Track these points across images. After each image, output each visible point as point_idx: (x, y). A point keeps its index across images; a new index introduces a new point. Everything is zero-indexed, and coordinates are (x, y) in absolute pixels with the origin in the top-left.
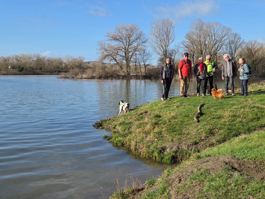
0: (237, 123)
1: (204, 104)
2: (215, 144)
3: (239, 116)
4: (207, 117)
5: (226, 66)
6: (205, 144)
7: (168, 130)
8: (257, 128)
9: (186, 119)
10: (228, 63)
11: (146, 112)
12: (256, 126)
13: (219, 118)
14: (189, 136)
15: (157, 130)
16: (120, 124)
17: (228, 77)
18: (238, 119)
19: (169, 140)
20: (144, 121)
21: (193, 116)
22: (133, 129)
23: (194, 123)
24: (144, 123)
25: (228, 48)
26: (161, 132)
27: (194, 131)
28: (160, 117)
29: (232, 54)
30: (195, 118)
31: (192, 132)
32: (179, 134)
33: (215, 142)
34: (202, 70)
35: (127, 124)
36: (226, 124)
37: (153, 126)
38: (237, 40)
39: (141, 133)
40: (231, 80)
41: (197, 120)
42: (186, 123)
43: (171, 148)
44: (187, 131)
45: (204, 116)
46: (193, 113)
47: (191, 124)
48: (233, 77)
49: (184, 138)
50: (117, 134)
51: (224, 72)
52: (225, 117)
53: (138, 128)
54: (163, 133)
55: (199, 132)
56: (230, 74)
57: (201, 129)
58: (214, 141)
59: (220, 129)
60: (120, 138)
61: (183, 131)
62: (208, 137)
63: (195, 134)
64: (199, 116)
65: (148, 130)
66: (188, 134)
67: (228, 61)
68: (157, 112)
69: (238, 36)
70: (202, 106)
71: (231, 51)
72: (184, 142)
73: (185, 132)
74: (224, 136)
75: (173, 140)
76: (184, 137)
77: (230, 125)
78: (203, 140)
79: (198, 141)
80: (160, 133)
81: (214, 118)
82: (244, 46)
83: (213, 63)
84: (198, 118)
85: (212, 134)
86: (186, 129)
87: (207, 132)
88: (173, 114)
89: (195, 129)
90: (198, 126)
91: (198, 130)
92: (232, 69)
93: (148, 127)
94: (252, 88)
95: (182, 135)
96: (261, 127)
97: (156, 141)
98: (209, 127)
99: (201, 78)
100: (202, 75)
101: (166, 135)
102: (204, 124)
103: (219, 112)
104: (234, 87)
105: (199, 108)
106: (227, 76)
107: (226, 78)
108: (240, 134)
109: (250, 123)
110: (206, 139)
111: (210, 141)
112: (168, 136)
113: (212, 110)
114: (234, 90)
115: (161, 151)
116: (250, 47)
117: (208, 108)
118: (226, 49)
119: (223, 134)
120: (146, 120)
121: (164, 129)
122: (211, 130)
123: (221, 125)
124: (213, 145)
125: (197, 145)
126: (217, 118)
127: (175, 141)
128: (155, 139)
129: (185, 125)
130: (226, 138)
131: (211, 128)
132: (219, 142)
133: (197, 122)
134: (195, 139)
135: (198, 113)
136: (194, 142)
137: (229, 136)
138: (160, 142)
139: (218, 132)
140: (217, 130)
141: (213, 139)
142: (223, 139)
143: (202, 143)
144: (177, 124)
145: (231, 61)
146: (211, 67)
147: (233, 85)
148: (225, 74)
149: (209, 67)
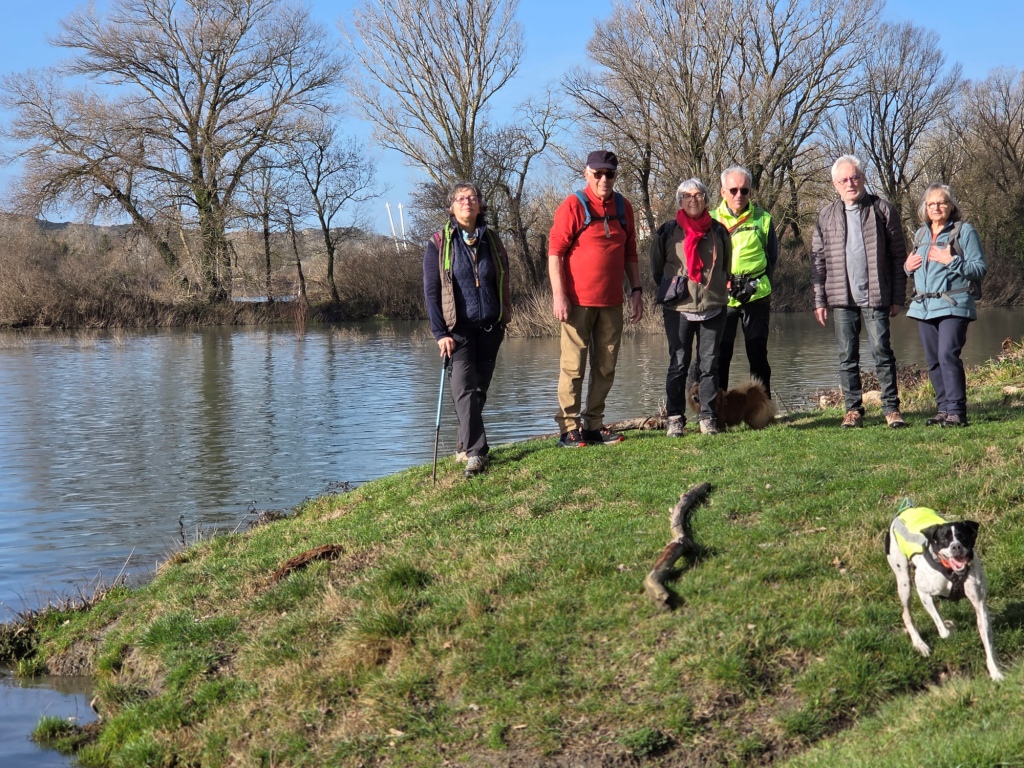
1: (709, 489)
2: (780, 748)
4: (731, 570)
5: (840, 232)
6: (716, 747)
7: (473, 668)
9: (597, 588)
10: (854, 217)
11: (331, 553)
13: (802, 575)
14: (613, 703)
15: (400, 668)
16: (155, 638)
17: (853, 308)
19: (481, 731)
20: (317, 615)
21: (640, 571)
22: (239, 670)
23: (646, 614)
24: (314, 626)
25: (865, 122)
26: (428, 683)
27: (647, 669)
28: (421, 579)
29: (890, 158)
30: (650, 583)
31: (632, 672)
32: (549, 692)
33: (780, 733)
34: (696, 262)
35: (199, 636)
36: (848, 611)
38: (916, 67)
39: (299, 696)
40: (873, 328)
41: (665, 597)
42: (593, 613)
44: (601, 668)
45: (710, 564)
46: (638, 551)
47: (625, 622)
48: (885, 309)
49: (582, 719)
50: (132, 708)
52: (843, 565)
53: (276, 659)
54: (441, 688)
55: (679, 675)
57: (688, 649)
58: (772, 725)
59: (812, 645)
60: (152, 737)
61: (577, 671)
62: (735, 702)
63: (652, 689)
64: (679, 564)
65: (342, 674)
66: (605, 688)
67: (856, 201)
68: (401, 553)
69: (923, 46)
70: (698, 498)
71: (883, 140)
72: (581, 745)
73: (589, 675)
74: (839, 693)
75: (507, 730)
76: (581, 710)
77: (873, 617)
78: (704, 720)
79: (669, 732)
80: (422, 690)
81: (772, 578)
82: (959, 106)
83: (767, 220)
84: (669, 577)
85: (761, 679)
86: (595, 654)
87: (727, 667)
88: (506, 561)
89: (651, 654)
90: (669, 631)
91: (673, 660)
92: (875, 258)
93: (344, 648)
94: (1013, 375)
95: (569, 696)
97: (398, 745)
98: (741, 638)
99: (692, 317)
100: (699, 301)
101: (460, 703)
102: (707, 616)
103: (804, 541)
104: (893, 370)
105: (675, 512)
106: (845, 303)
107: (840, 314)
108: (937, 673)
110: (721, 717)
111: (748, 727)
112: (476, 708)
113: (760, 521)
114: (896, 393)
116: (1001, 113)
117: (734, 514)
118: (853, 126)
119: (832, 679)
120: (331, 603)
121: (446, 665)
122: (755, 654)
123: (817, 618)
124: (767, 756)
125: (667, 757)
126: (790, 578)
127: (520, 736)
128: (392, 730)
129: (586, 629)
130: (852, 706)
131: (753, 646)
132: (804, 732)
133: (667, 606)
134: (653, 718)
135: (669, 550)
136: (649, 736)
137: (868, 694)
138: (422, 749)
139: (801, 669)
140: (789, 655)
141: (768, 716)
142: (828, 714)
143: (696, 746)
144: (531, 626)
145: (872, 208)
146: (756, 249)
147: (886, 359)
148: (837, 291)
149: (745, 244)
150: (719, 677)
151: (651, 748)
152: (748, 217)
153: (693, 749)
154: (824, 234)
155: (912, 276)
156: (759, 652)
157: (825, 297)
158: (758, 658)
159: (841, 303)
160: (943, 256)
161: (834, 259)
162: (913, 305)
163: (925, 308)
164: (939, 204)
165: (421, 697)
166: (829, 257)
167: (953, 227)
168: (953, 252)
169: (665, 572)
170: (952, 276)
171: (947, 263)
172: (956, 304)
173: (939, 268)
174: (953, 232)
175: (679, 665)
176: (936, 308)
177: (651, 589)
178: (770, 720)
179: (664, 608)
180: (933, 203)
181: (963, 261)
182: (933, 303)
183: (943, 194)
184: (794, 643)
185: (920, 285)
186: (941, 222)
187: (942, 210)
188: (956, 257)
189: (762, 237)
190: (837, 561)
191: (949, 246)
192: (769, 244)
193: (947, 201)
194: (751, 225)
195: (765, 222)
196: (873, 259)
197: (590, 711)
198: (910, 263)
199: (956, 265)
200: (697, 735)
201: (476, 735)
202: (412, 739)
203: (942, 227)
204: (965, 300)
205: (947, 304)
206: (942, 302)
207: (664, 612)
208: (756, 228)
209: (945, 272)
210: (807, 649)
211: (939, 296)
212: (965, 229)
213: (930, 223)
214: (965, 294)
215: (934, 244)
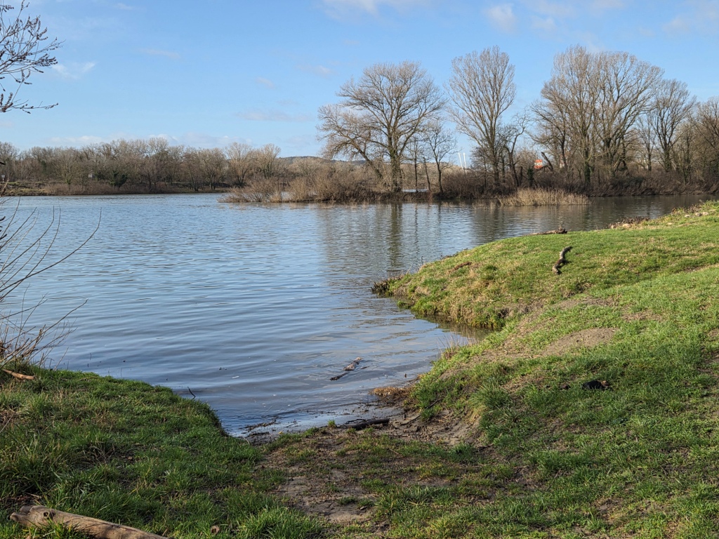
1: (571, 248)
4: (574, 266)
7: (510, 286)
9: (539, 270)
11: (469, 264)
13: (593, 267)
14: (544, 294)
15: (491, 287)
16: (425, 284)
18: (623, 269)
19: (512, 300)
20: (468, 277)
21: (551, 266)
22: (449, 289)
23: (552, 275)
24: (468, 279)
25: (655, 120)
26: (499, 290)
27: (552, 287)
28: (495, 269)
30: (554, 269)
31: (548, 288)
32: (528, 292)
35: (437, 282)
36: (603, 275)
37: (484, 281)
39: (466, 294)
41: (557, 272)
42: (539, 275)
43: (516, 311)
44: (541, 287)
45: (569, 265)
46: (551, 261)
47: (547, 277)
49: (536, 297)
50: (423, 298)
52: (603, 265)
53: (459, 286)
54: (502, 291)
55: (560, 288)
57: (562, 283)
60: (429, 303)
61: (535, 287)
64: (561, 264)
65: (477, 289)
66: (542, 291)
68: (488, 263)
70: (568, 250)
73: (538, 288)
75: (518, 299)
76: (536, 295)
77: (609, 277)
80: (497, 292)
84: (558, 267)
85: (580, 290)
86: (539, 284)
87: (572, 287)
88: (517, 264)
89: (553, 284)
90: (558, 279)
91: (558, 285)
93: (476, 283)
95: (533, 293)
97: (492, 303)
98: (575, 280)
101: (507, 294)
102: (568, 276)
103: (595, 260)
105: (561, 253)
112: (510, 295)
113: (584, 256)
115: (500, 315)
117: (577, 254)
120: (472, 273)
121: (503, 286)
123: (595, 277)
126: (589, 268)
127: (521, 301)
128: (490, 300)
129: (537, 278)
131: (579, 282)
135: (559, 261)
138: (498, 303)
140: (587, 285)
144: (523, 278)
150: (570, 289)
156: (580, 284)
175: (560, 286)
179: (557, 274)
184: (589, 282)
197: (538, 296)
202: (495, 301)
210: (592, 283)
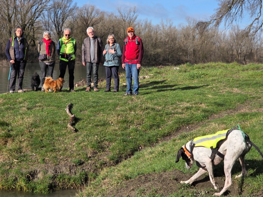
0: (132, 132)
1: (72, 105)
2: (108, 163)
3: (132, 122)
4: (86, 124)
5: (89, 45)
6: (94, 163)
7: (32, 145)
8: (159, 138)
9: (55, 127)
10: (92, 41)
12: (158, 136)
13: (104, 125)
14: (68, 153)
17: (91, 63)
18: (131, 126)
19: (38, 160)
21: (65, 123)
23: (70, 133)
26: (20, 148)
27: (74, 146)
28: (7, 124)
31: (70, 146)
32: (52, 151)
33: (108, 160)
34: (49, 51)
36: (117, 133)
37: (3, 140)
40: (94, 68)
41: (74, 129)
42: (57, 133)
43: (46, 172)
44: (63, 145)
45: (81, 122)
46: (62, 119)
47: (65, 135)
48: (98, 64)
51: (85, 54)
52: (112, 123)
54: (24, 150)
55: (82, 147)
56: (94, 59)
58: (106, 158)
59: (111, 141)
61: (57, 146)
62: (96, 153)
63: (77, 150)
64: (74, 122)
66: (65, 150)
67: (93, 38)
70: (71, 107)
72: (63, 163)
73: (60, 147)
74: (120, 151)
75: (44, 159)
76: (61, 155)
77: (123, 134)
78: (90, 157)
79: (83, 160)
80: (19, 150)
81: (97, 126)
83: (75, 41)
84: (73, 125)
85: (101, 148)
86: (60, 142)
87: (94, 145)
88: (28, 120)
89: (74, 142)
90: (77, 137)
91: (80, 144)
92: (97, 51)
95: (57, 152)
96: (164, 137)
97: (17, 163)
98: (95, 139)
99: (47, 64)
100: (49, 60)
101: (30, 153)
102: (85, 134)
104: (97, 78)
105: (67, 110)
106: (90, 61)
107: (88, 64)
108: (139, 147)
109: (149, 132)
110: (94, 156)
111: (100, 159)
112: (35, 154)
113: (87, 112)
114: (97, 83)
115: (28, 177)
117: (81, 111)
119: (117, 148)
121: (24, 144)
122: (99, 143)
123: (111, 135)
124: (105, 165)
125: (83, 165)
126: (101, 126)
127: (48, 161)
128: (14, 160)
129: (56, 136)
130: (122, 154)
131: (98, 141)
132: (113, 160)
133: (75, 131)
134: (78, 157)
135: (72, 118)
136: (79, 161)
137: (126, 151)
138: (24, 164)
139: (109, 146)
140: (106, 143)
141: (104, 156)
142: (117, 156)
143: (89, 163)
144: (43, 135)
145: (96, 39)
146: (72, 47)
147: (96, 76)
148: (88, 59)
149: (70, 46)
150: (92, 148)
151: (79, 163)
152: (70, 40)
153: (88, 164)
154: (85, 45)
155: (105, 55)
156: (100, 142)
157: (85, 60)
158: (100, 143)
159: (89, 61)
160: (113, 51)
161: (87, 51)
162: (105, 63)
163: (108, 64)
164: (112, 39)
165: (19, 152)
166: (86, 50)
167: (115, 45)
168: (115, 51)
169: (72, 123)
170: (114, 56)
171: (113, 53)
172: (115, 63)
173: (111, 54)
174: (115, 46)
175: (82, 145)
176: (111, 64)
177: (70, 127)
178: (105, 157)
179: (74, 132)
180: (110, 39)
181: (117, 53)
182: (110, 63)
183: (113, 37)
184: (107, 140)
185: (106, 58)
186: (112, 43)
187: (113, 40)
188: (115, 52)
189: (74, 44)
190: (110, 122)
191: (114, 49)
192: (75, 47)
193: (114, 38)
194: (71, 42)
195: (74, 42)
196: (96, 51)
197: (63, 155)
198: (104, 52)
199: (115, 54)
200: (89, 160)
201: (37, 161)
202: (20, 162)
203: (112, 44)
204: (117, 62)
205: (113, 63)
206: (112, 62)
207: (74, 133)
208: (72, 43)
209: (113, 55)
210: (110, 142)
211: (111, 61)
212: (117, 45)
213: (109, 43)
214: (117, 60)
215: (110, 49)
